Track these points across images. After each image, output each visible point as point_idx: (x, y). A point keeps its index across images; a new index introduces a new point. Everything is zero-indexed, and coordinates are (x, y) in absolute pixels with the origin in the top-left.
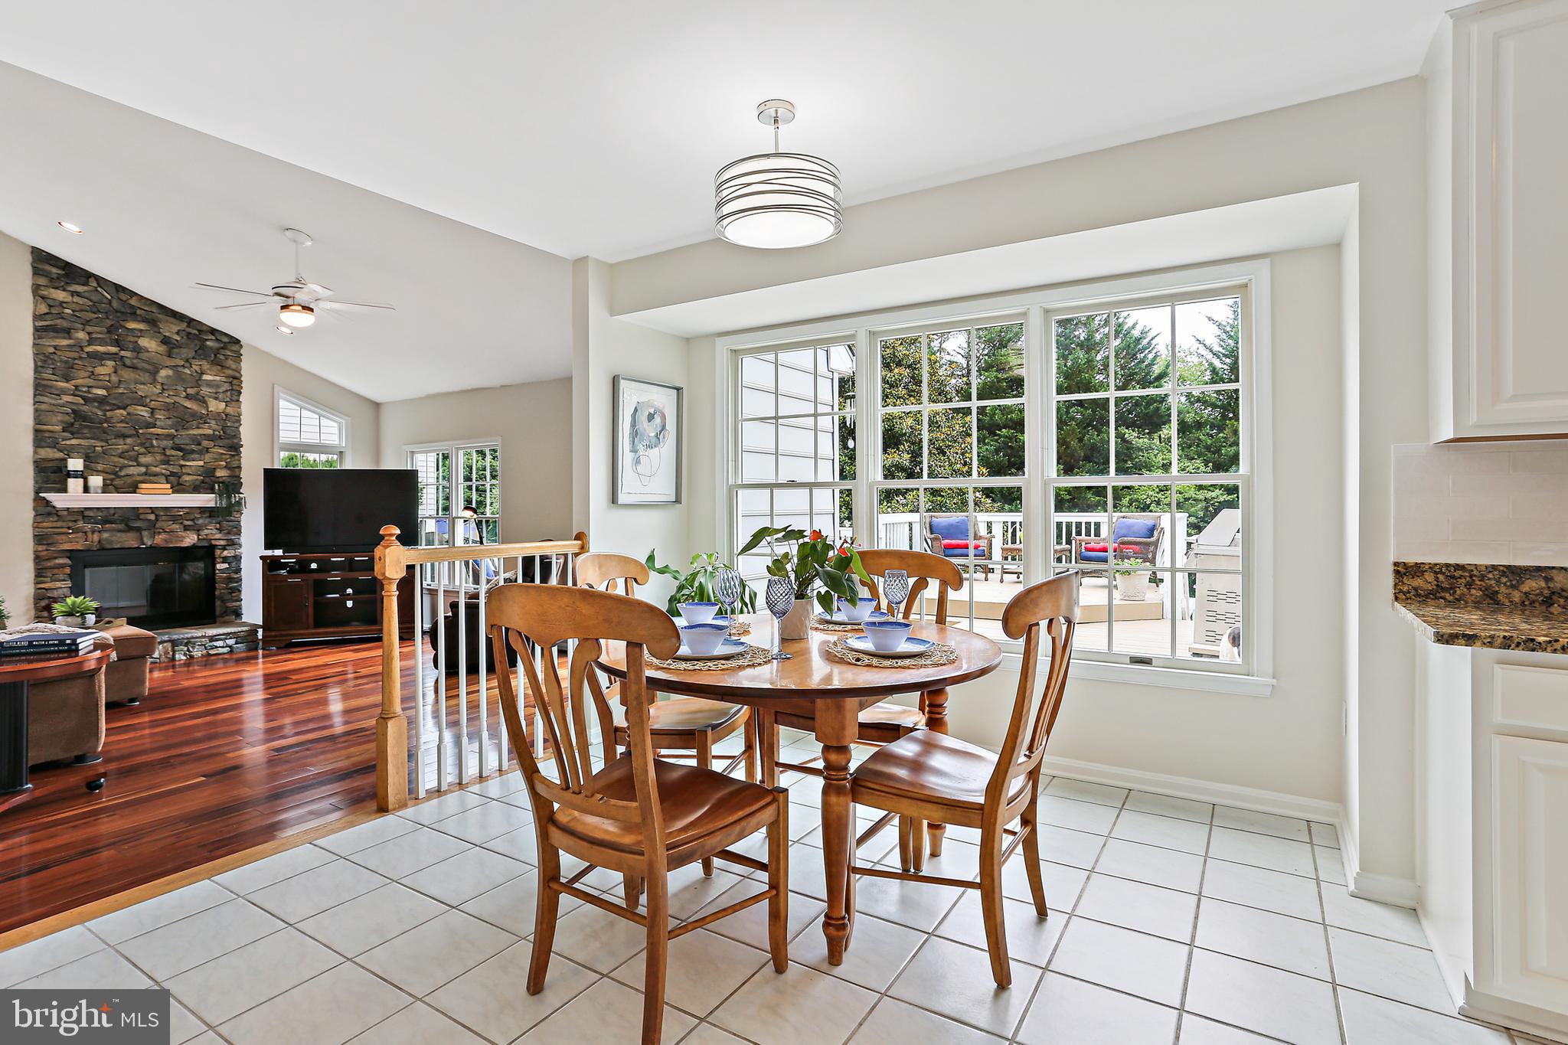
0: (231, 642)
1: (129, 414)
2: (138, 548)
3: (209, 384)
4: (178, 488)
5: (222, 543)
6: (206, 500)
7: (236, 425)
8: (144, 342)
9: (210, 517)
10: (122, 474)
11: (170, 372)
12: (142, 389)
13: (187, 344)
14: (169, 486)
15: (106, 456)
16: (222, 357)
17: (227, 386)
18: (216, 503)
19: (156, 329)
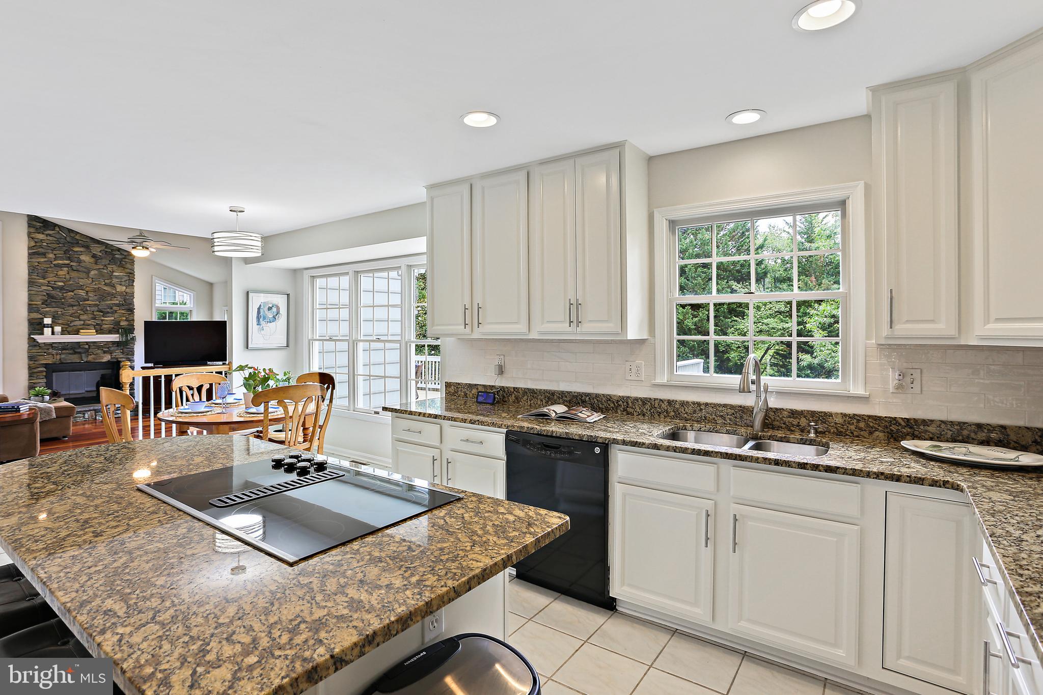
1: (75, 294)
2: (80, 362)
3: (117, 277)
4: (100, 331)
5: (124, 359)
6: (114, 337)
7: (132, 298)
8: (83, 257)
9: (118, 346)
10: (72, 325)
11: (96, 272)
12: (82, 282)
13: (105, 257)
14: (94, 331)
15: (63, 316)
16: (124, 263)
17: (126, 278)
18: (120, 339)
19: (89, 251)
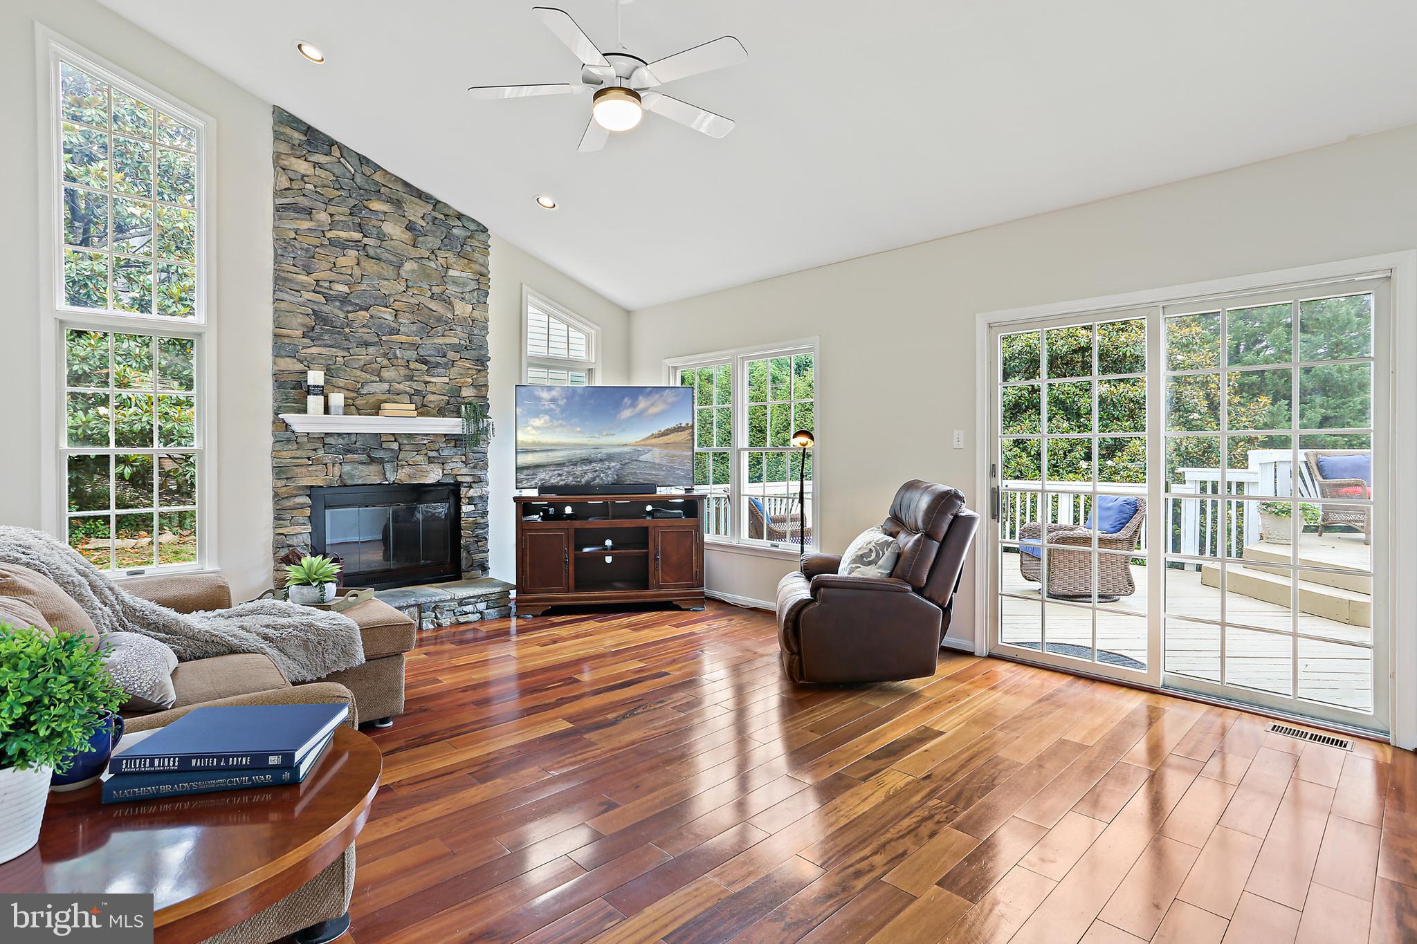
0: (481, 606)
1: (371, 317)
2: (380, 484)
3: (455, 282)
4: (423, 410)
5: (469, 479)
6: (452, 425)
7: (483, 333)
8: (388, 228)
9: (455, 447)
10: (364, 391)
11: (415, 266)
12: (387, 287)
13: (432, 231)
14: (413, 407)
15: (348, 369)
16: (468, 248)
17: (473, 285)
18: (463, 429)
19: (400, 212)
